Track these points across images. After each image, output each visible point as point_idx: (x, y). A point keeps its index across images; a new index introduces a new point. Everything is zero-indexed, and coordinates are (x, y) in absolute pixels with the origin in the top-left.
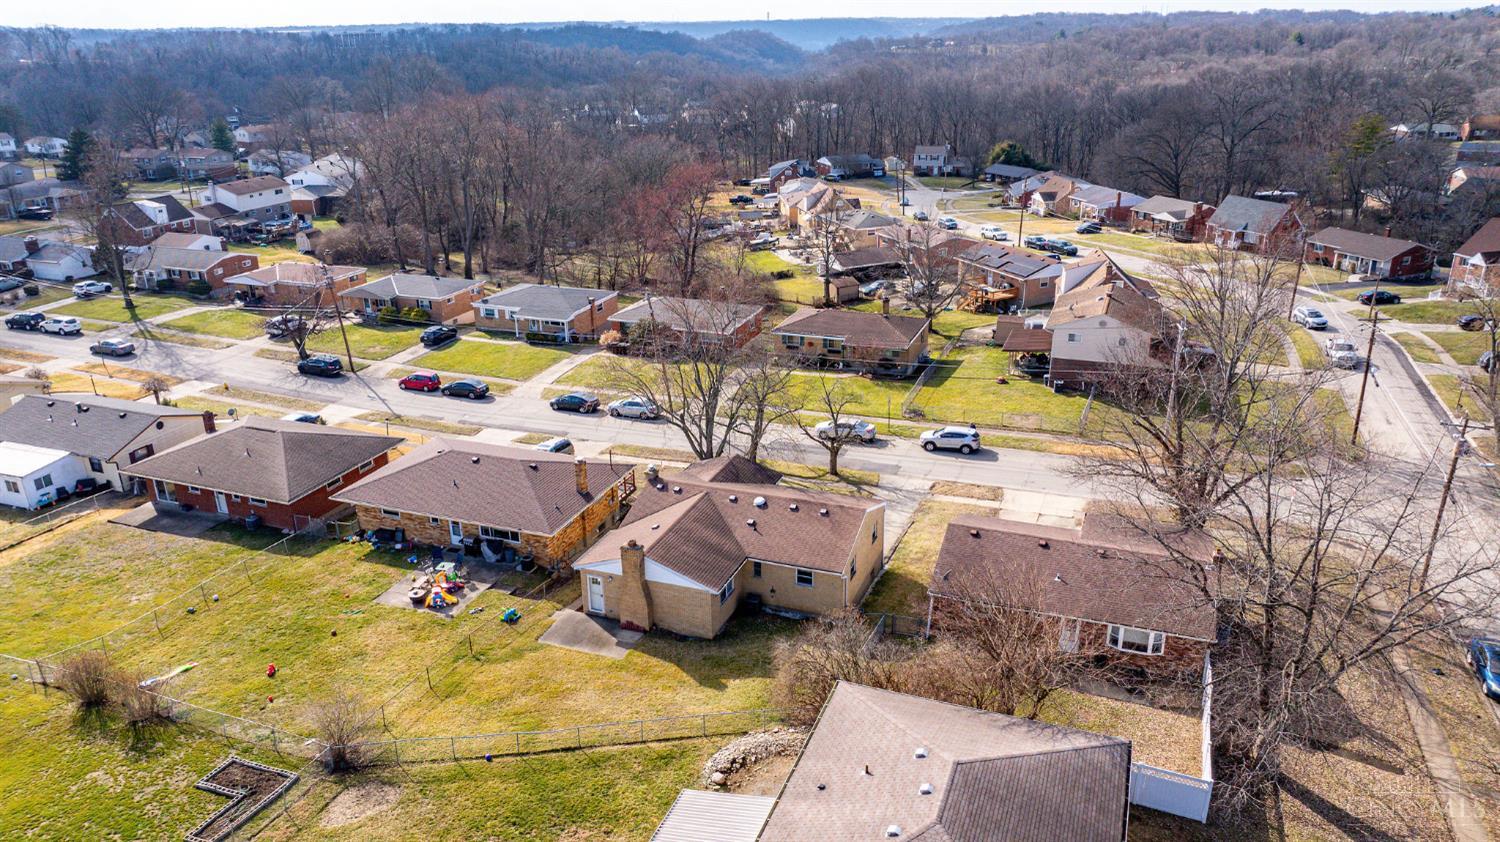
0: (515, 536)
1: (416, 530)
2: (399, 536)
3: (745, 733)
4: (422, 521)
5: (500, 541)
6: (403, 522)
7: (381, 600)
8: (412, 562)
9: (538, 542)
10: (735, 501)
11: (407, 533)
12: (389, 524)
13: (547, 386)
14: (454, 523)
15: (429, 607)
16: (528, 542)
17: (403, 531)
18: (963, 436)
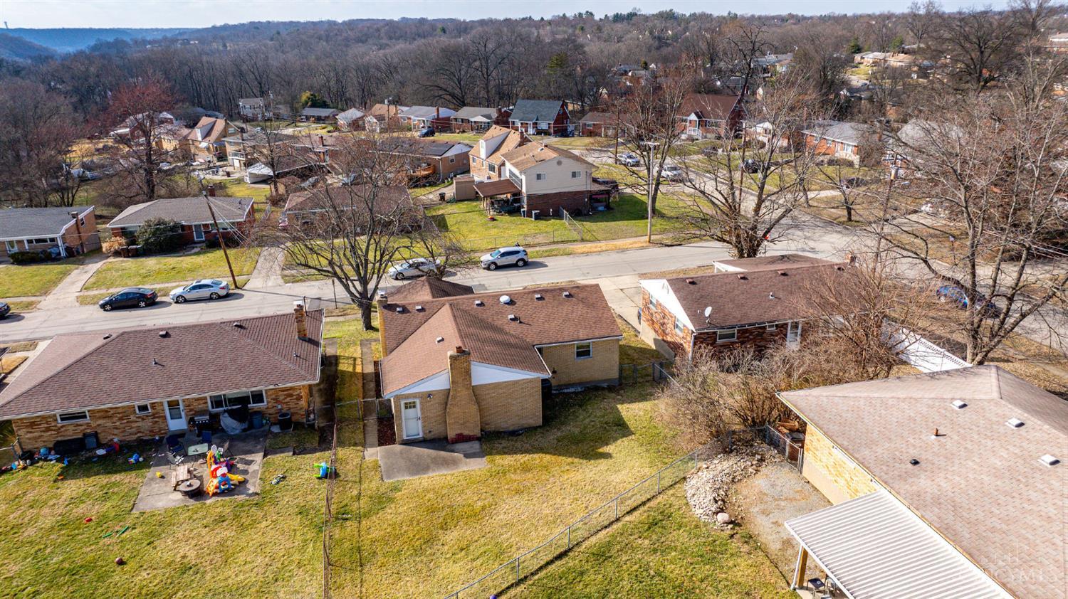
0: (258, 397)
1: (116, 428)
2: (91, 442)
3: (685, 478)
4: (124, 414)
5: (242, 407)
6: (94, 424)
7: (141, 506)
8: (137, 461)
9: (291, 395)
10: (481, 304)
11: (101, 436)
12: (72, 431)
13: (78, 294)
14: (170, 403)
15: (215, 494)
16: (276, 400)
17: (96, 435)
18: (517, 252)
